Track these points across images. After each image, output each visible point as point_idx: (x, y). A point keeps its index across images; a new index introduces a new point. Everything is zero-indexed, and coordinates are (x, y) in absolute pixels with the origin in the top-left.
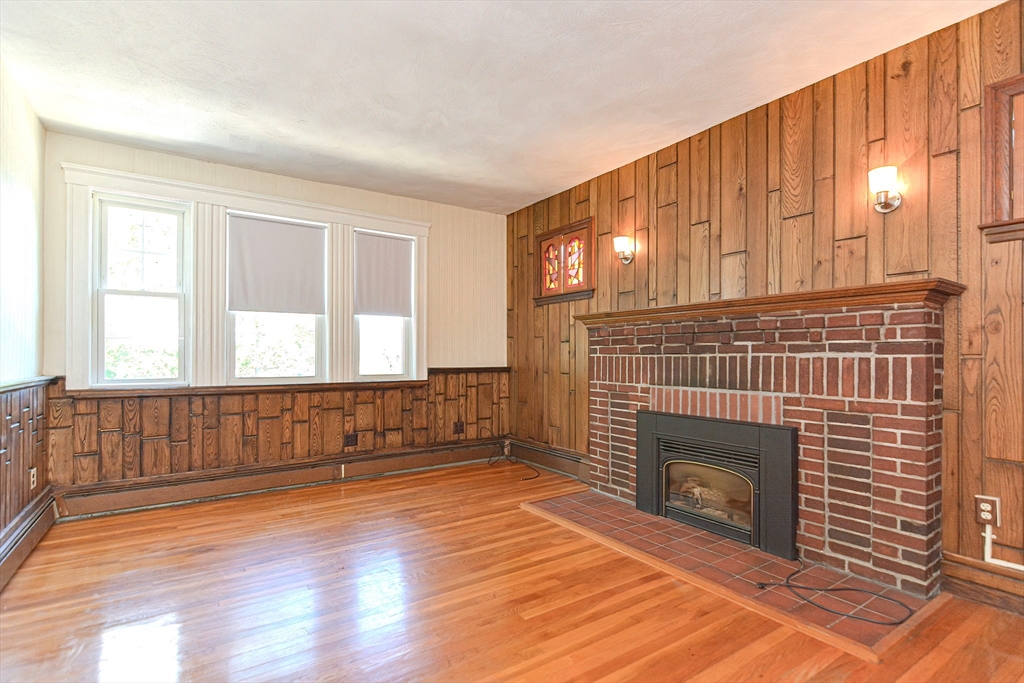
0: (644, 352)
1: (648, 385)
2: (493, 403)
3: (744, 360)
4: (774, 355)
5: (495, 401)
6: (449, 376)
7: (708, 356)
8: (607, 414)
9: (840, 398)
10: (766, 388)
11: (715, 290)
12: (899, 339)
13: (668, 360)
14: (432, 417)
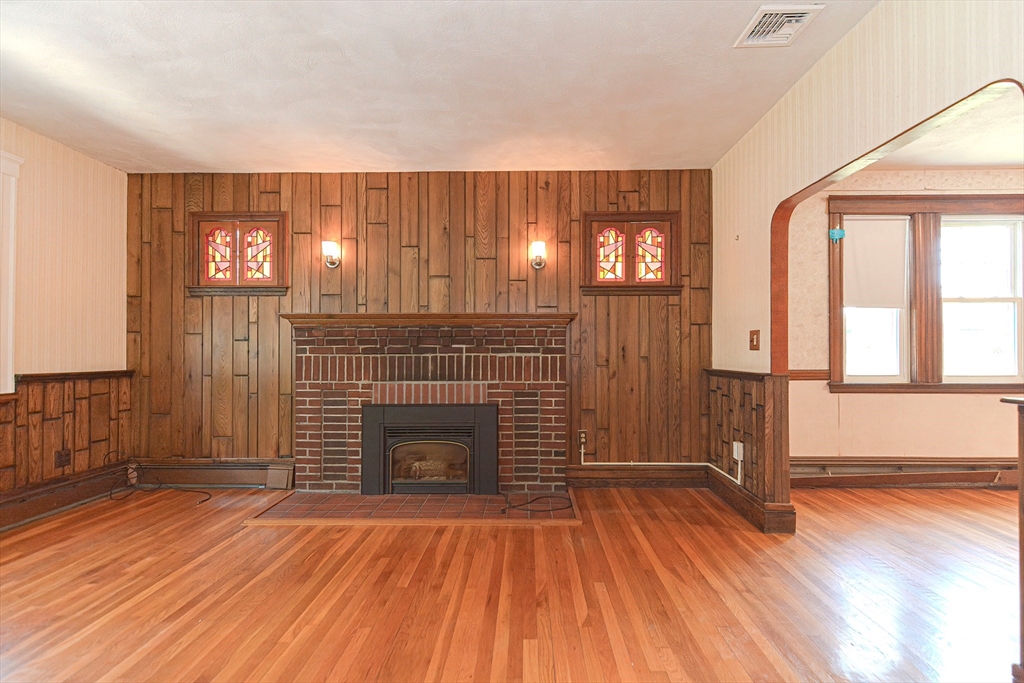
0: (365, 351)
1: (371, 382)
2: (111, 419)
3: (460, 359)
4: (481, 355)
5: (114, 416)
6: (50, 386)
7: (430, 356)
8: (321, 413)
9: (523, 382)
10: (476, 378)
11: (424, 302)
12: (553, 346)
13: (392, 360)
14: (21, 448)
